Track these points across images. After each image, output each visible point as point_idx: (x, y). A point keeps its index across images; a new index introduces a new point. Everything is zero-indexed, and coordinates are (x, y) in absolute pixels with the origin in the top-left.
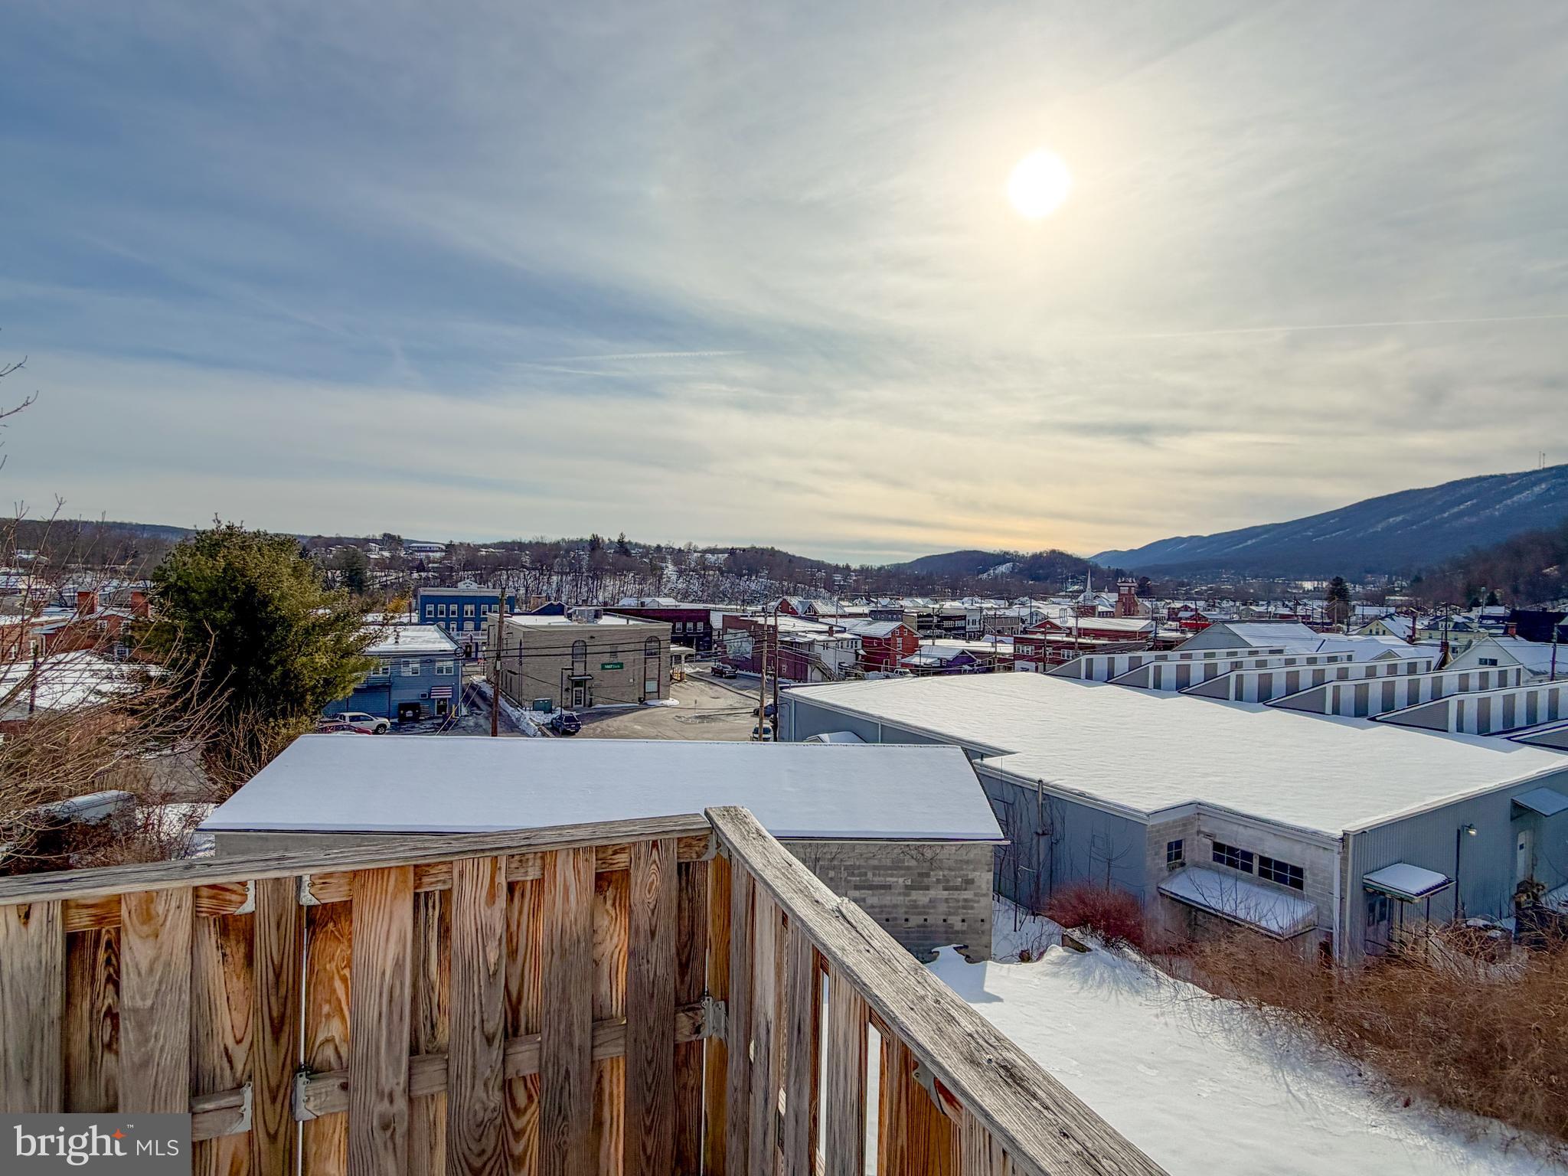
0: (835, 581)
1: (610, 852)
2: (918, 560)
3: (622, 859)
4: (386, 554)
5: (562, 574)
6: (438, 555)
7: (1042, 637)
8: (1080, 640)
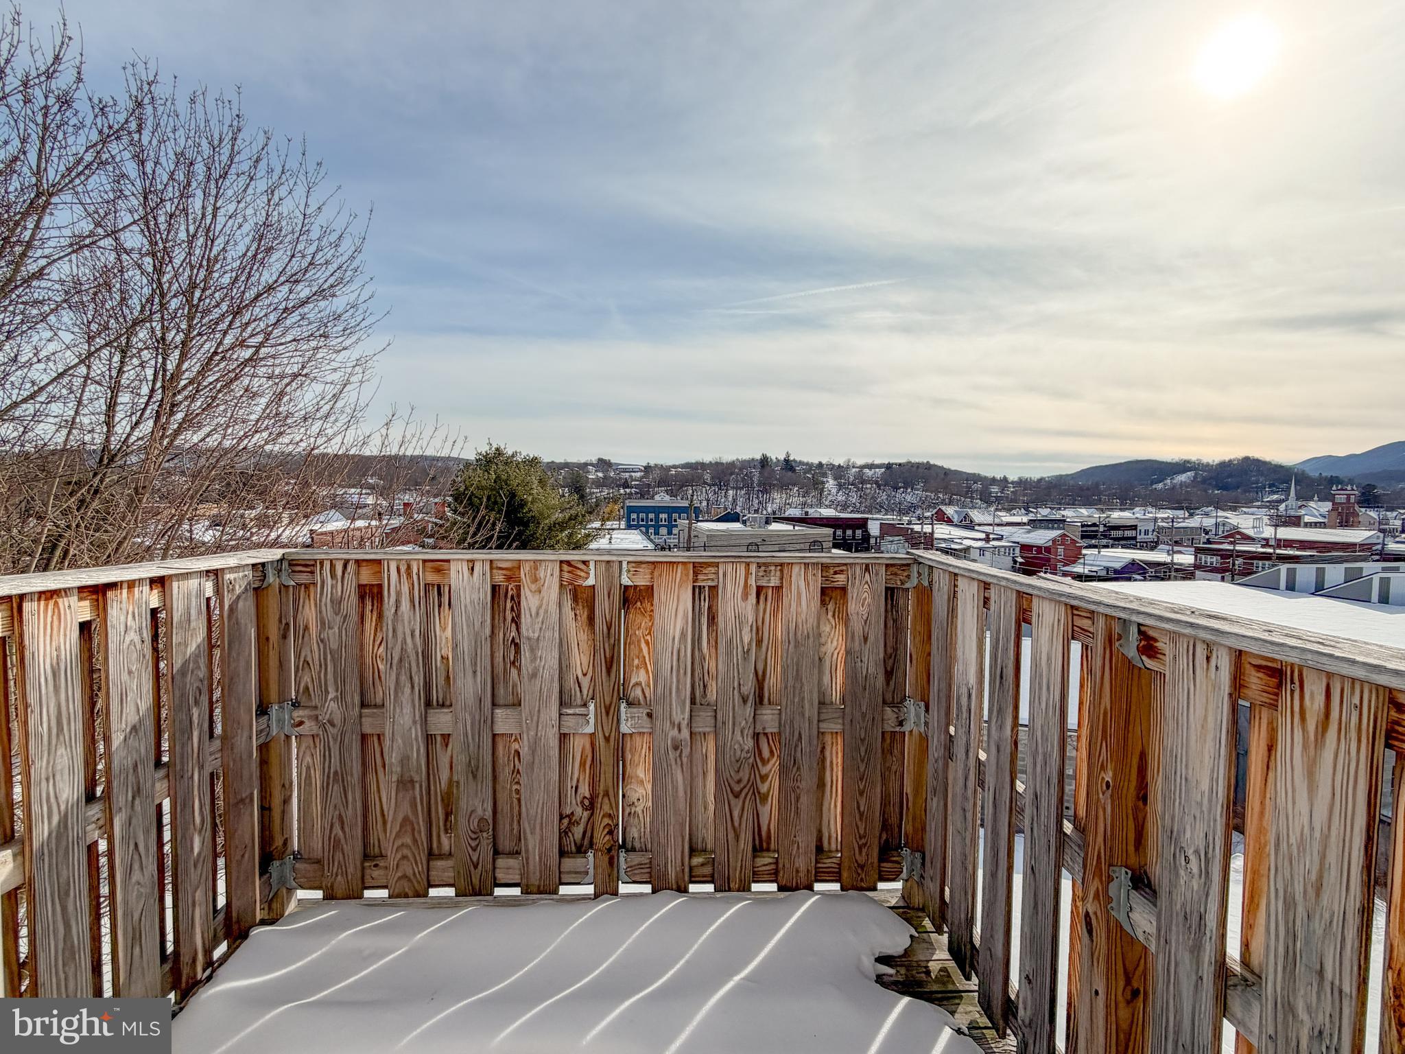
0: (991, 493)
1: (832, 572)
2: (1082, 470)
3: (841, 579)
4: (600, 475)
5: (737, 488)
6: (638, 475)
7: (1231, 547)
8: (1278, 551)
